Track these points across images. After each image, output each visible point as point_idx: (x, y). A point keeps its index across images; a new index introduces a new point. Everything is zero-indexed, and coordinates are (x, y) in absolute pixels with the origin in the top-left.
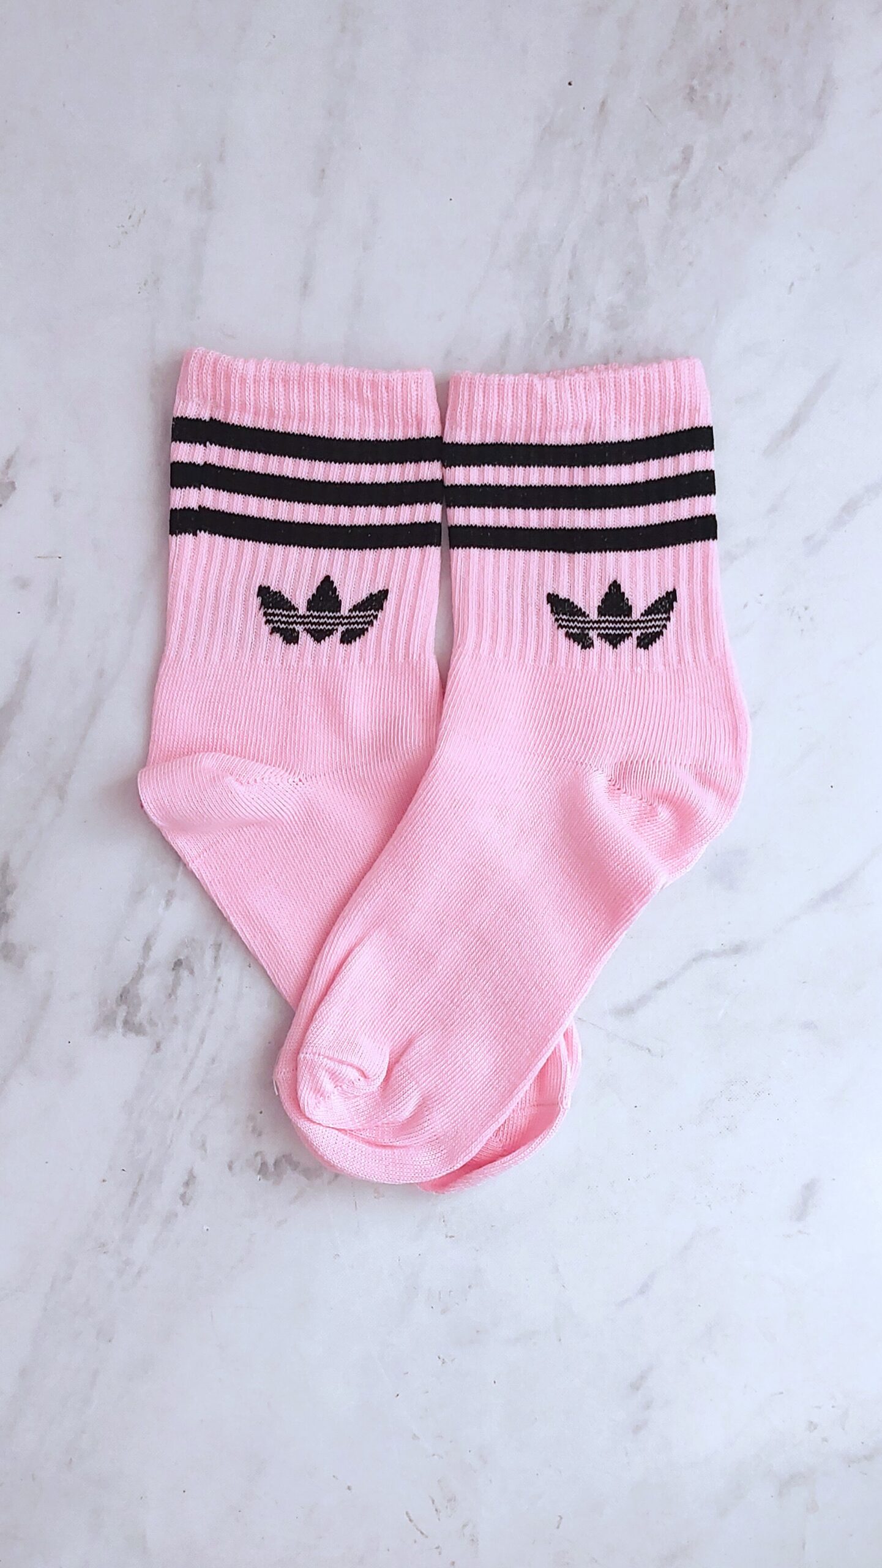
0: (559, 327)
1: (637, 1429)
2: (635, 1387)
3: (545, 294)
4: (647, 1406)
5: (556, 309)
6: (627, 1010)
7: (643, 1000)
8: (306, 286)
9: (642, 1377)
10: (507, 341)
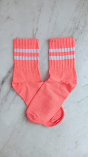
0: (77, 27)
1: (76, 147)
2: (76, 143)
3: (76, 24)
4: (77, 145)
5: (77, 25)
6: (79, 102)
7: (80, 101)
8: (50, 21)
9: (77, 142)
10: (71, 28)
